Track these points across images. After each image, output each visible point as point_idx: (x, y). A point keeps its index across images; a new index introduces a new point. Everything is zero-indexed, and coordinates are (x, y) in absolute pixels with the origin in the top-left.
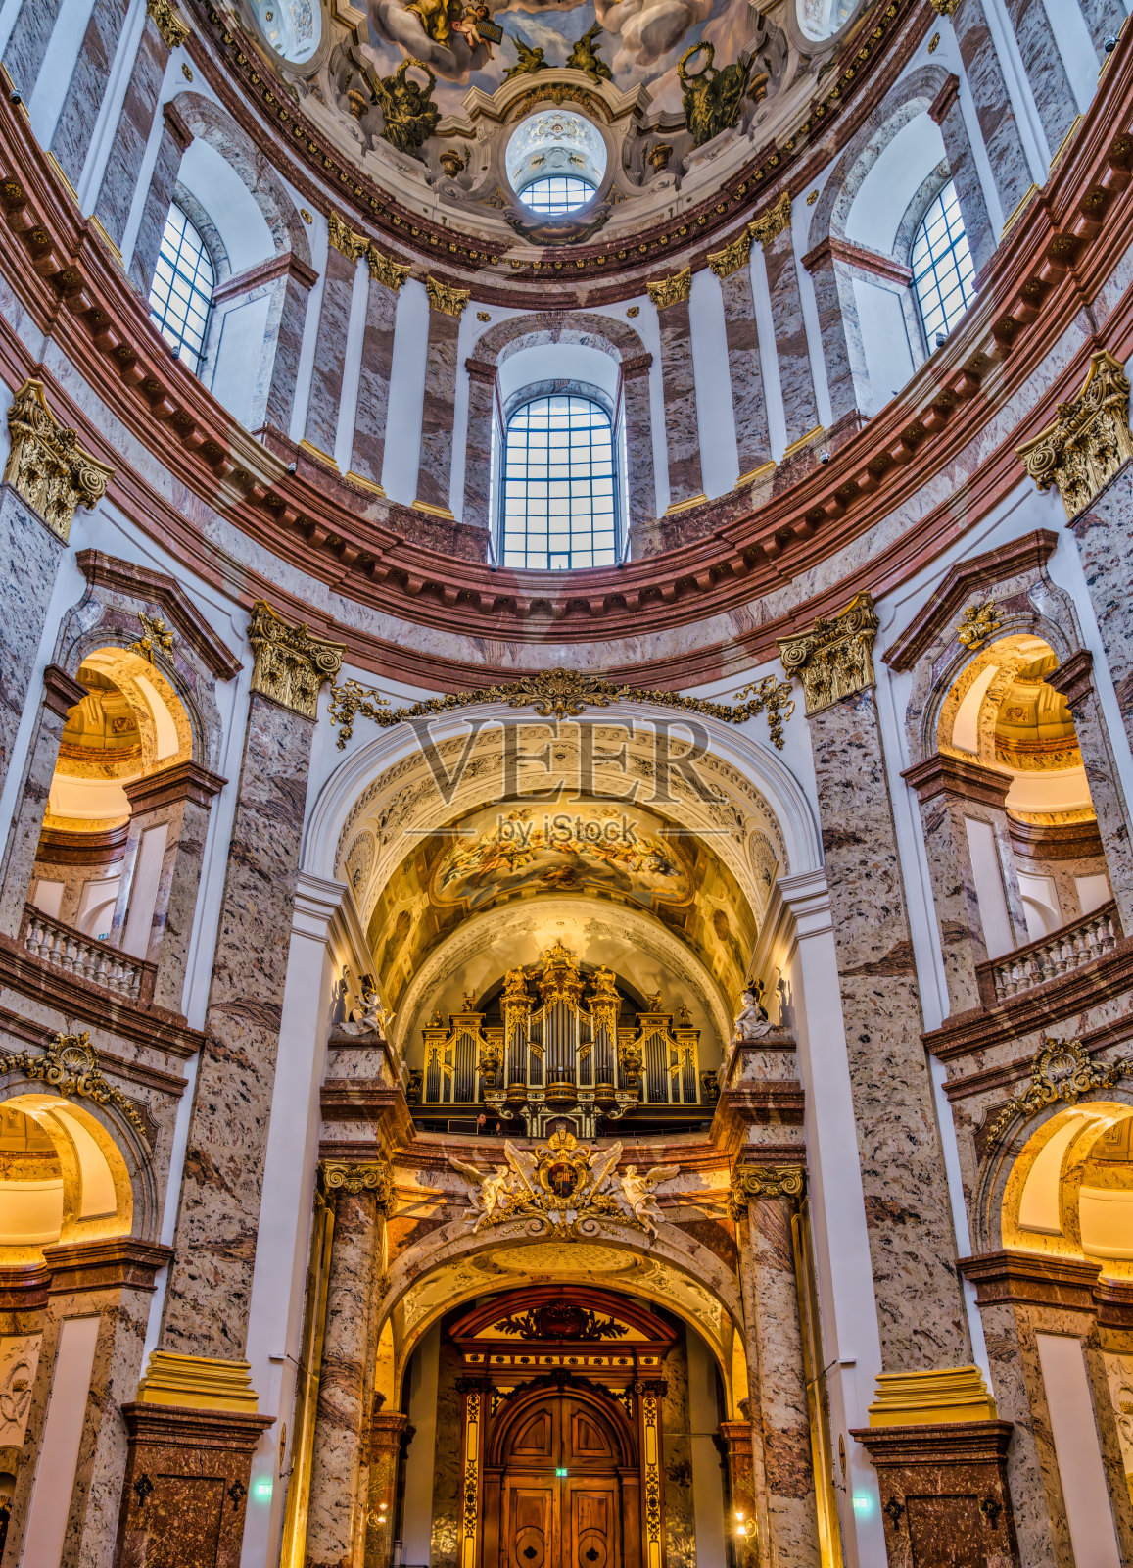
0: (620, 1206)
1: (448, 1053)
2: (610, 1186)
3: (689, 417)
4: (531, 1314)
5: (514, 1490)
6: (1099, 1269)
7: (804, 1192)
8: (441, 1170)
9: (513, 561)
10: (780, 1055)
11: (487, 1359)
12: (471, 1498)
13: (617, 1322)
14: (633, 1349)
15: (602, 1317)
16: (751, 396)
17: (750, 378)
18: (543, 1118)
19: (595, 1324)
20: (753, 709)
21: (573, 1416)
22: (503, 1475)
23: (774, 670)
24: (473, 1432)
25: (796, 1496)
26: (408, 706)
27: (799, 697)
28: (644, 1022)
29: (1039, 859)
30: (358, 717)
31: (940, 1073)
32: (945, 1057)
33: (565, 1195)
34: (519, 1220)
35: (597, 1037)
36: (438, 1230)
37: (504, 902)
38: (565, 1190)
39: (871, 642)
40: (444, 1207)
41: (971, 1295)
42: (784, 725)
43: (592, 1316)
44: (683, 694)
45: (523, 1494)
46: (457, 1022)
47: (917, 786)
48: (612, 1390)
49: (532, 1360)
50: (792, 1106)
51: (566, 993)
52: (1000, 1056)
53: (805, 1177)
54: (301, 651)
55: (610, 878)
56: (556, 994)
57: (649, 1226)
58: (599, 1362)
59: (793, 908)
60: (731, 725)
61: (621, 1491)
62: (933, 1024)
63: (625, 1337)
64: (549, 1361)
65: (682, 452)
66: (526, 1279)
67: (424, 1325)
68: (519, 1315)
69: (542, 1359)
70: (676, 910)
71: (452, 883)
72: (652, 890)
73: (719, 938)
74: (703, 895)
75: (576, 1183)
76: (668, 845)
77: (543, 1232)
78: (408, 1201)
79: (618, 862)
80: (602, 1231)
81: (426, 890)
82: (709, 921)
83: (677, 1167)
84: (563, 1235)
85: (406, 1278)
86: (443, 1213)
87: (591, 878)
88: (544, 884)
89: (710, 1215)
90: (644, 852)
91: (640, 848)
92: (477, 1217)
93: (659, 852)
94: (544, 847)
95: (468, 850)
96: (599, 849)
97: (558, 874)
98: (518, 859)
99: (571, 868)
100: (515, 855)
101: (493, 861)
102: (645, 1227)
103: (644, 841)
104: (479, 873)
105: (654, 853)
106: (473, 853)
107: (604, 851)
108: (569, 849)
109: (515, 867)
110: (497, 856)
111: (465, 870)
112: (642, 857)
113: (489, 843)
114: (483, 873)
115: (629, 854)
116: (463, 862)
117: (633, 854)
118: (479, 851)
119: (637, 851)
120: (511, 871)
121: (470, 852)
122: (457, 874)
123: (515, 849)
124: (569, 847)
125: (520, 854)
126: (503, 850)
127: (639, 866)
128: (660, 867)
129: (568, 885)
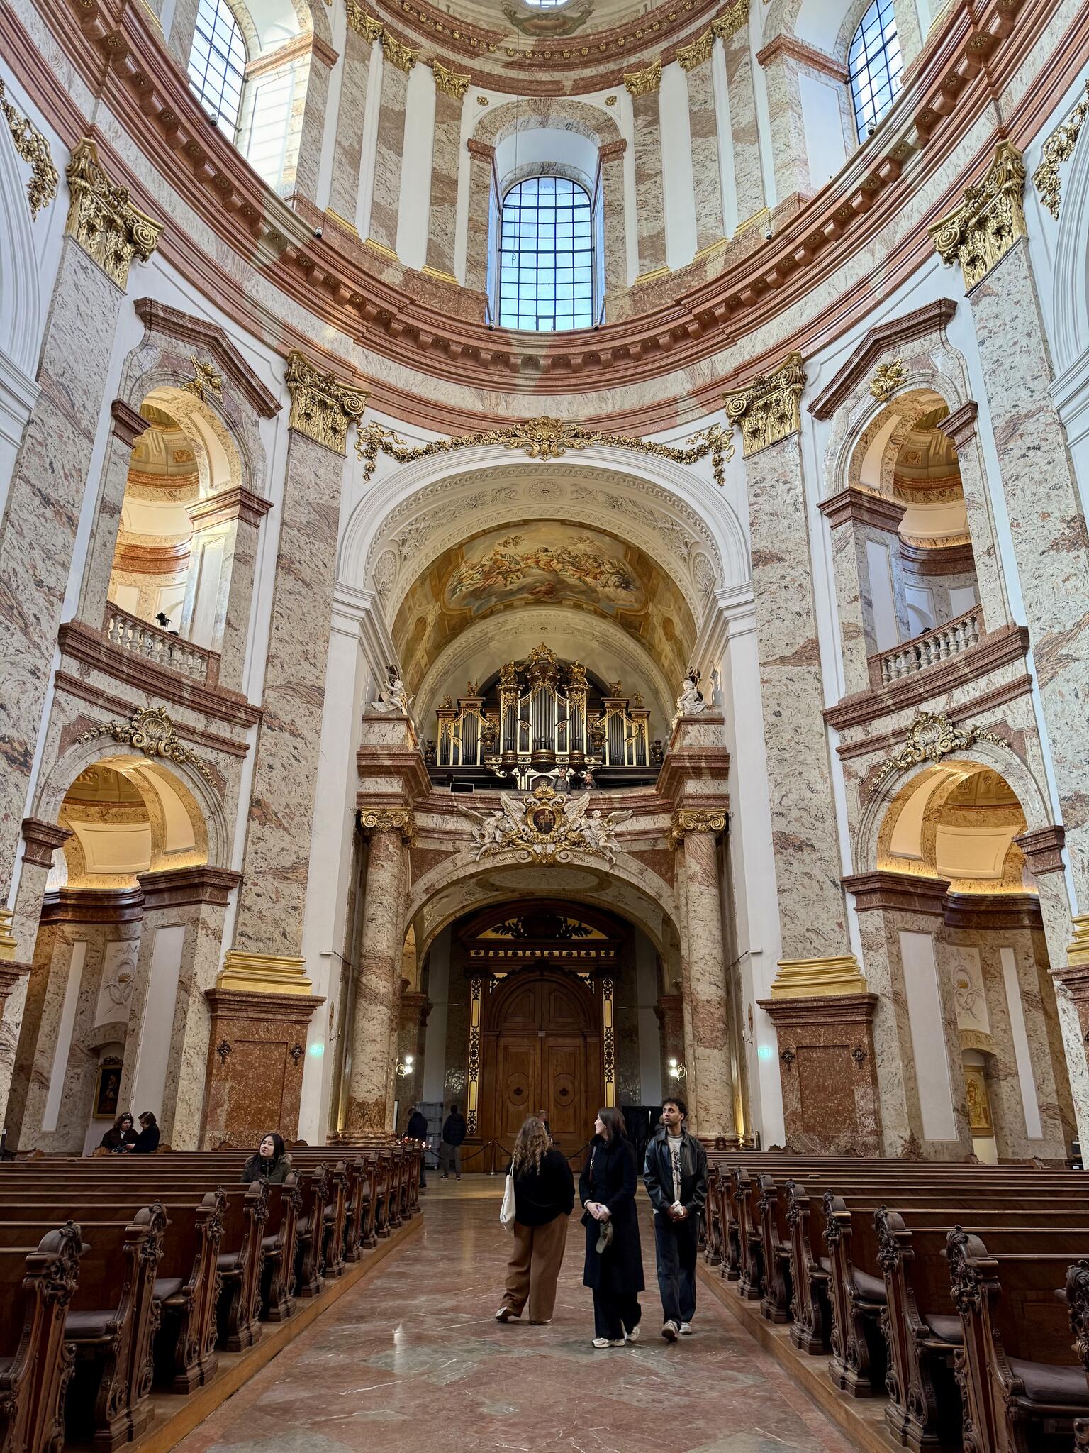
1: (457, 728)
2: (581, 825)
3: (656, 197)
4: (519, 921)
5: (506, 1048)
6: (948, 884)
7: (727, 828)
8: (452, 814)
9: (508, 323)
10: (712, 727)
11: (487, 953)
12: (474, 1054)
13: (584, 925)
14: (596, 945)
15: (573, 922)
16: (708, 180)
17: (709, 164)
18: (530, 777)
19: (567, 927)
20: (702, 452)
21: (550, 994)
22: (498, 1036)
23: (720, 419)
24: (476, 1006)
25: (715, 1048)
26: (422, 446)
27: (739, 443)
28: (607, 705)
29: (923, 574)
30: (380, 453)
31: (835, 739)
32: (839, 727)
35: (571, 715)
36: (450, 859)
37: (500, 611)
38: (545, 829)
39: (799, 394)
40: (454, 841)
41: (851, 902)
42: (725, 466)
43: (565, 921)
44: (645, 440)
45: (513, 1050)
46: (463, 704)
47: (830, 515)
48: (579, 975)
49: (520, 953)
50: (719, 765)
51: (548, 682)
52: (882, 726)
53: (727, 818)
54: (331, 395)
55: (583, 592)
56: (540, 683)
57: (609, 854)
58: (570, 954)
59: (726, 614)
60: (683, 465)
61: (585, 1046)
62: (832, 702)
63: (590, 937)
64: (533, 954)
65: (649, 229)
66: (516, 894)
67: (439, 930)
68: (511, 921)
69: (528, 953)
70: (635, 618)
71: (459, 596)
72: (615, 602)
73: (667, 640)
74: (655, 606)
75: (554, 824)
76: (629, 566)
77: (529, 860)
78: (426, 837)
79: (589, 580)
80: (573, 858)
81: (438, 600)
82: (660, 626)
83: (632, 812)
84: (545, 861)
85: (425, 894)
86: (453, 846)
87: (569, 593)
88: (532, 597)
89: (655, 846)
90: (611, 571)
91: (607, 568)
92: (479, 849)
93: (621, 571)
94: (532, 567)
95: (472, 568)
96: (574, 569)
97: (543, 589)
98: (511, 577)
99: (553, 584)
100: (509, 573)
101: (491, 578)
102: (606, 856)
103: (611, 563)
104: (480, 588)
105: (618, 572)
106: (475, 571)
107: (578, 571)
108: (551, 569)
109: (509, 583)
110: (495, 574)
111: (469, 585)
112: (609, 575)
113: (488, 563)
114: (482, 588)
115: (597, 574)
116: (467, 578)
117: (602, 573)
118: (480, 570)
119: (605, 571)
120: (506, 587)
121: (472, 570)
122: (463, 588)
123: (509, 568)
124: (551, 567)
125: (512, 573)
126: (499, 569)
127: (606, 583)
128: (623, 583)
129: (550, 598)
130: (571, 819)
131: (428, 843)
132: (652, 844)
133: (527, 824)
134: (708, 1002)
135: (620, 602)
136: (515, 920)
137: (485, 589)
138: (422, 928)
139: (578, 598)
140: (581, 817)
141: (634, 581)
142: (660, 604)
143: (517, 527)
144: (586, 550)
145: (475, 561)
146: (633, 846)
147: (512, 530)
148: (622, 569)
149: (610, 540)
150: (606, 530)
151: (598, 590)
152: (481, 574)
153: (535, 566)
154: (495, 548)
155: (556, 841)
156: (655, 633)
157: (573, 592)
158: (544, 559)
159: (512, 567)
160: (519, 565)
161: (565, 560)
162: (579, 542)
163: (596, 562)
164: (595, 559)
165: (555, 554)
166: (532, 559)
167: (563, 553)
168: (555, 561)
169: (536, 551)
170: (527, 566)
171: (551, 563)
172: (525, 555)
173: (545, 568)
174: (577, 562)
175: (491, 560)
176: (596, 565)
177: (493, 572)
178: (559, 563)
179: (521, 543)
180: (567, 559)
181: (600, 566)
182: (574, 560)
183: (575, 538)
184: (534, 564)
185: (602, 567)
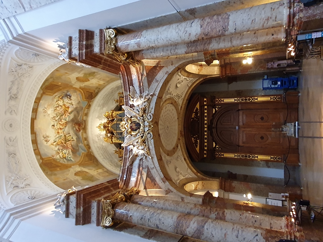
0: (143, 106)
2: (137, 110)
5: (243, 143)
7: (114, 28)
8: (132, 169)
11: (205, 150)
12: (246, 156)
13: (194, 111)
14: (202, 106)
15: (193, 115)
19: (195, 118)
21: (221, 124)
22: (239, 146)
24: (227, 155)
33: (140, 125)
34: (148, 142)
36: (151, 170)
37: (88, 142)
38: (138, 125)
40: (143, 168)
43: (193, 118)
45: (244, 140)
48: (214, 112)
49: (206, 137)
51: (109, 125)
53: (110, 28)
56: (109, 128)
57: (149, 96)
58: (206, 116)
61: (243, 110)
63: (199, 109)
64: (206, 131)
66: (180, 138)
67: (194, 170)
68: (193, 140)
69: (205, 133)
70: (86, 94)
71: (73, 158)
72: (80, 101)
73: (89, 81)
74: (74, 85)
75: (136, 122)
76: (56, 94)
77: (151, 133)
78: (140, 181)
79: (70, 110)
80: (151, 113)
81: (70, 167)
82: (84, 83)
83: (130, 87)
84: (152, 126)
85: (166, 183)
86: (145, 169)
87: (79, 118)
88: (82, 131)
89: (145, 75)
90: (62, 102)
91: (61, 103)
92: (146, 156)
93: (60, 97)
94: (63, 131)
95: (58, 154)
96: (64, 115)
97: (77, 127)
98: (68, 139)
99: (74, 123)
100: (66, 139)
101: (67, 146)
102: (150, 98)
103: (57, 101)
104: (72, 150)
105: (61, 99)
106: (60, 152)
107: (65, 114)
108: (65, 124)
109: (72, 139)
110: (65, 145)
111: (68, 154)
112: (64, 102)
113: (57, 148)
114: (72, 149)
115: (65, 107)
116: (63, 155)
117: (64, 105)
118: (60, 150)
119: (62, 104)
120: (74, 140)
121: (59, 154)
122: (69, 157)
123: (63, 139)
124: (64, 124)
125: (66, 138)
126: (62, 143)
127: (70, 103)
128: (68, 97)
129: (82, 124)
130: (135, 114)
131: (143, 181)
132: (144, 77)
133: (136, 134)
134: (201, 27)
135: (80, 99)
136: (193, 139)
137: (73, 148)
138: (192, 178)
139: (81, 115)
140: (134, 110)
141: (64, 93)
142: (71, 82)
143: (36, 137)
144: (52, 111)
145: (54, 153)
146: (145, 85)
147: (38, 139)
148: (59, 97)
149: (42, 101)
150: (35, 102)
151: (75, 107)
152: (64, 150)
153: (63, 130)
154: (49, 145)
155: (144, 121)
156: (89, 86)
157: (78, 116)
158: (59, 126)
159: (62, 138)
160: (62, 136)
161: (59, 119)
162: (46, 113)
163: (58, 107)
164: (56, 107)
165: (55, 122)
166: (58, 131)
167: (55, 119)
168: (60, 122)
169: (54, 129)
170: (62, 132)
171: (61, 124)
172: (55, 134)
173: (64, 126)
174: (60, 114)
175: (56, 146)
176: (60, 107)
177: (64, 145)
178: (61, 121)
179: (48, 135)
180: (58, 118)
181: (60, 106)
182: (59, 115)
183: (44, 114)
184: (62, 130)
185: (60, 105)
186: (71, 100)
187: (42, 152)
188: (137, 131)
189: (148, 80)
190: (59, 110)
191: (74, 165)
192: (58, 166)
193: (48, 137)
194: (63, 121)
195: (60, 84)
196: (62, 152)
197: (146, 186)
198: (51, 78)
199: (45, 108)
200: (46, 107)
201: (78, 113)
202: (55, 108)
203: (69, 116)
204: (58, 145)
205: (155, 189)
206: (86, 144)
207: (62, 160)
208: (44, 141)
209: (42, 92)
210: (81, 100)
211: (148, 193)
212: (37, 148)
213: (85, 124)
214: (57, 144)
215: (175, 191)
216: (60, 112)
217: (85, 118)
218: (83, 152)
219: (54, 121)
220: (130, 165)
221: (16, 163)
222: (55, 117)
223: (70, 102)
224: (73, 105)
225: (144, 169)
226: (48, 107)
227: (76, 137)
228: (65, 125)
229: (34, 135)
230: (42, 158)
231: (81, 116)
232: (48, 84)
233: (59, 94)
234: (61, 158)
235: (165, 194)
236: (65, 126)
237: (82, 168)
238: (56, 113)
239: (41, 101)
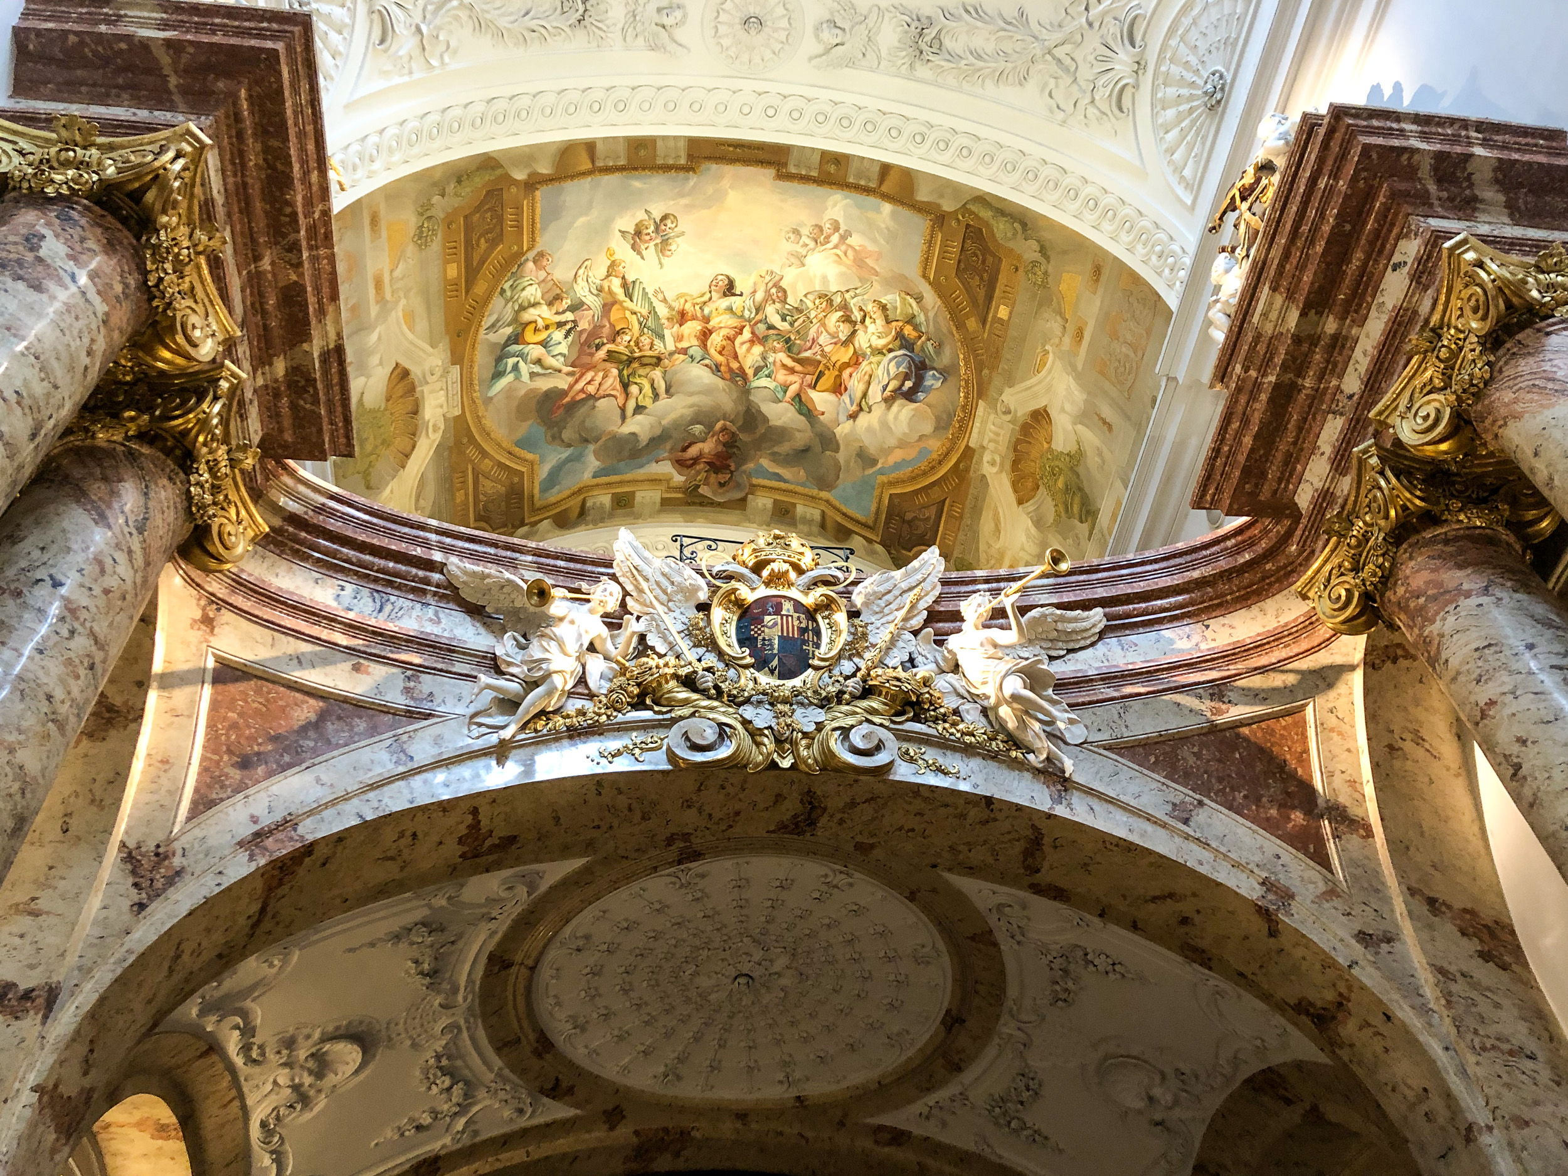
0: (949, 703)
33: (789, 673)
34: (645, 726)
38: (786, 660)
40: (412, 672)
70: (923, 499)
71: (509, 391)
72: (879, 465)
73: (1020, 502)
74: (993, 405)
75: (818, 646)
76: (930, 298)
77: (723, 752)
78: (297, 634)
79: (821, 399)
80: (899, 761)
81: (457, 358)
82: (1001, 471)
83: (1098, 612)
84: (786, 763)
85: (243, 856)
86: (407, 691)
87: (765, 462)
88: (678, 479)
89: (1219, 712)
90: (880, 343)
91: (872, 335)
92: (517, 705)
93: (908, 330)
94: (691, 352)
95: (550, 296)
96: (790, 363)
97: (708, 447)
98: (638, 380)
99: (734, 429)
100: (635, 365)
101: (592, 367)
102: (1031, 751)
103: (884, 308)
104: (564, 393)
105: (900, 335)
106: (557, 313)
107: (798, 368)
108: (735, 365)
109: (631, 405)
110: (602, 354)
111: (539, 362)
112: (874, 359)
113: (590, 300)
114: (568, 399)
115: (846, 365)
116: (536, 330)
117: (856, 361)
118: (569, 316)
119: (865, 345)
120: (624, 417)
121: (550, 304)
122: (522, 364)
123: (637, 344)
124: (736, 357)
125: (643, 365)
126: (616, 334)
127: (865, 395)
128: (907, 377)
129: (722, 485)
130: (880, 636)
131: (299, 660)
132: (1205, 706)
133: (712, 645)
135: (892, 460)
137: (574, 405)
139: (785, 481)
140: (915, 633)
141: (939, 347)
142: (1010, 382)
143: (673, 173)
144: (824, 279)
145: (561, 273)
146: (1130, 718)
147: (658, 181)
148: (911, 320)
149: (893, 214)
150: (886, 169)
151: (838, 431)
152: (570, 338)
153: (696, 351)
154: (613, 245)
155: (828, 699)
156: (977, 511)
157: (775, 458)
158: (722, 322)
159: (645, 341)
160: (662, 337)
161: (771, 327)
162: (812, 244)
163: (847, 319)
164: (845, 306)
165: (749, 303)
166: (694, 318)
167: (768, 298)
168: (747, 334)
169: (707, 289)
170: (681, 345)
171: (737, 342)
172: (678, 297)
173: (720, 359)
174: (798, 332)
175: (600, 290)
176: (844, 331)
177: (598, 347)
178: (756, 339)
179: (673, 247)
180: (775, 320)
181: (854, 332)
182: (791, 324)
183: (805, 231)
184: (695, 342)
185: (860, 333)
186: (889, 401)
187: (575, 192)
188: (734, 649)
189: (1181, 739)
190: (824, 325)
191: (467, 384)
192: (471, 273)
193: (664, 245)
194: (751, 356)
195: (996, 312)
196: (560, 325)
197: (242, 686)
198: (1043, 250)
199: (843, 238)
200: (849, 241)
201: (802, 455)
202: (838, 300)
203: (780, 396)
204: (607, 308)
205: (204, 759)
206: (589, 504)
207: (508, 315)
208: (641, 215)
209: (948, 206)
210: (881, 472)
211: (180, 696)
212: (600, 164)
213: (719, 504)
214: (610, 300)
215: (136, 935)
216: (812, 333)
217: (762, 502)
218: (544, 471)
219: (760, 296)
220: (450, 585)
221: (527, 13)
222: (784, 301)
223: (876, 394)
224: (853, 416)
225: (400, 684)
226: (850, 253)
227: (644, 439)
228: (728, 365)
229: (683, 161)
230: (532, 184)
231: (778, 477)
232: (999, 236)
233: (931, 315)
234: (523, 308)
235: (131, 844)
236: (723, 368)
237: (436, 437)
238: (810, 305)
239: (887, 207)
